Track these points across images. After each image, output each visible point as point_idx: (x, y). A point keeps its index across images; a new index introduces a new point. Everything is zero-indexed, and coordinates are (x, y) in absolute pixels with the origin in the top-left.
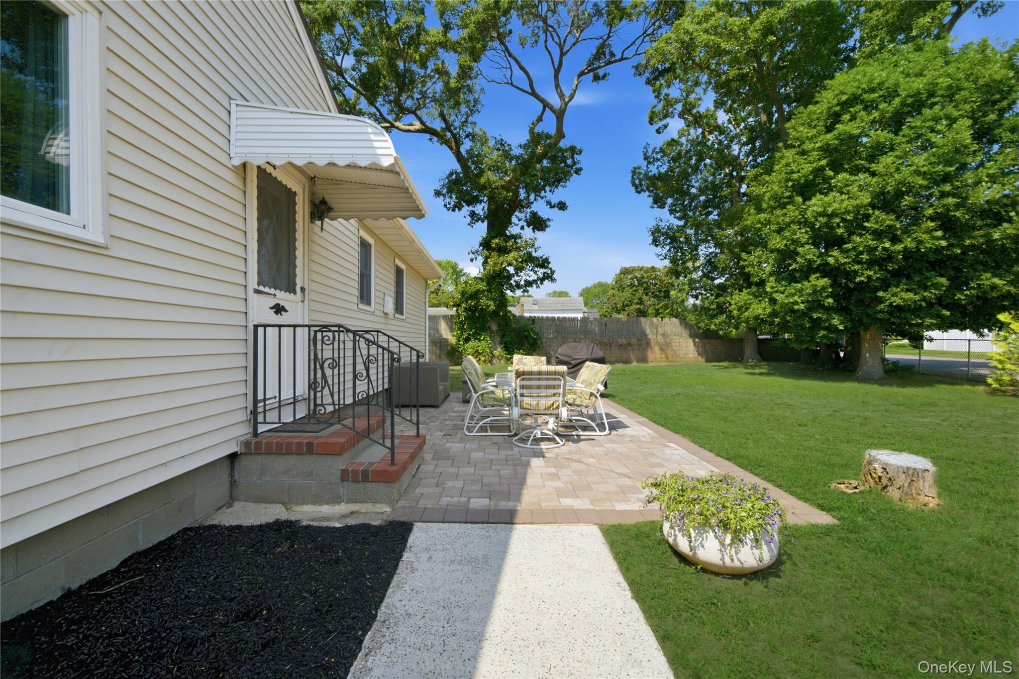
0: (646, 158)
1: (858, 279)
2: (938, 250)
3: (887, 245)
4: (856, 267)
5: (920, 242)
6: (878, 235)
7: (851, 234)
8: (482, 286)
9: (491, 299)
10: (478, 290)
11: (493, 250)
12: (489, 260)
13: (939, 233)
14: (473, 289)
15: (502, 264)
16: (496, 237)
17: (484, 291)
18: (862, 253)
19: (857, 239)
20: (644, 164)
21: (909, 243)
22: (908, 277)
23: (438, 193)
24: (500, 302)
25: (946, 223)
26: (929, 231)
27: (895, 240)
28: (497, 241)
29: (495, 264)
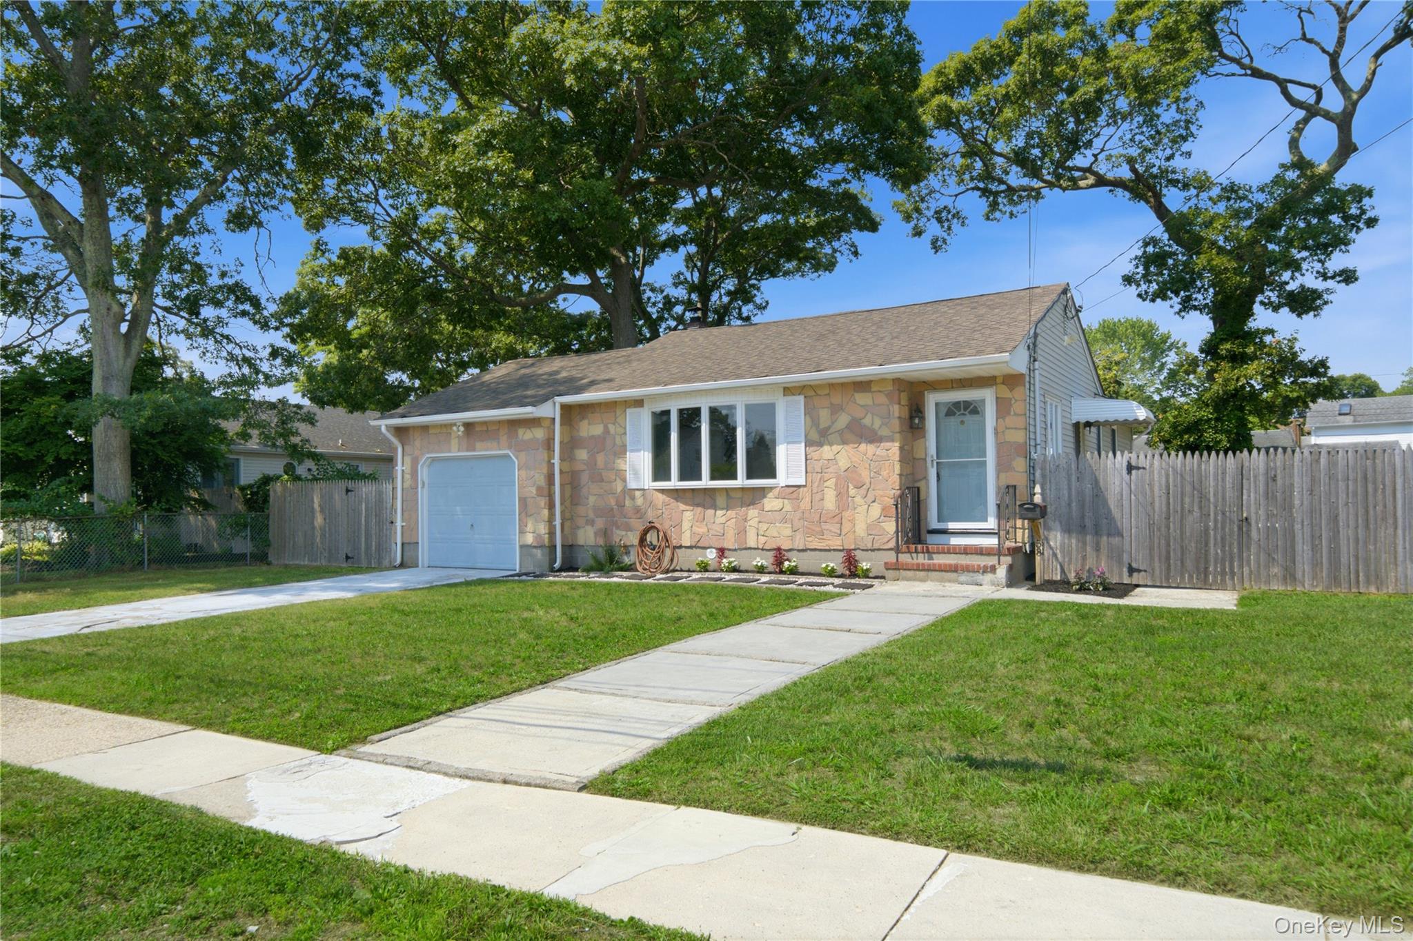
8: (1206, 413)
9: (1221, 432)
10: (1200, 420)
11: (1223, 358)
12: (1216, 375)
14: (1191, 418)
15: (1238, 380)
16: (1226, 340)
17: (1210, 420)
23: (1128, 280)
24: (1237, 434)
28: (1228, 346)
29: (1227, 380)
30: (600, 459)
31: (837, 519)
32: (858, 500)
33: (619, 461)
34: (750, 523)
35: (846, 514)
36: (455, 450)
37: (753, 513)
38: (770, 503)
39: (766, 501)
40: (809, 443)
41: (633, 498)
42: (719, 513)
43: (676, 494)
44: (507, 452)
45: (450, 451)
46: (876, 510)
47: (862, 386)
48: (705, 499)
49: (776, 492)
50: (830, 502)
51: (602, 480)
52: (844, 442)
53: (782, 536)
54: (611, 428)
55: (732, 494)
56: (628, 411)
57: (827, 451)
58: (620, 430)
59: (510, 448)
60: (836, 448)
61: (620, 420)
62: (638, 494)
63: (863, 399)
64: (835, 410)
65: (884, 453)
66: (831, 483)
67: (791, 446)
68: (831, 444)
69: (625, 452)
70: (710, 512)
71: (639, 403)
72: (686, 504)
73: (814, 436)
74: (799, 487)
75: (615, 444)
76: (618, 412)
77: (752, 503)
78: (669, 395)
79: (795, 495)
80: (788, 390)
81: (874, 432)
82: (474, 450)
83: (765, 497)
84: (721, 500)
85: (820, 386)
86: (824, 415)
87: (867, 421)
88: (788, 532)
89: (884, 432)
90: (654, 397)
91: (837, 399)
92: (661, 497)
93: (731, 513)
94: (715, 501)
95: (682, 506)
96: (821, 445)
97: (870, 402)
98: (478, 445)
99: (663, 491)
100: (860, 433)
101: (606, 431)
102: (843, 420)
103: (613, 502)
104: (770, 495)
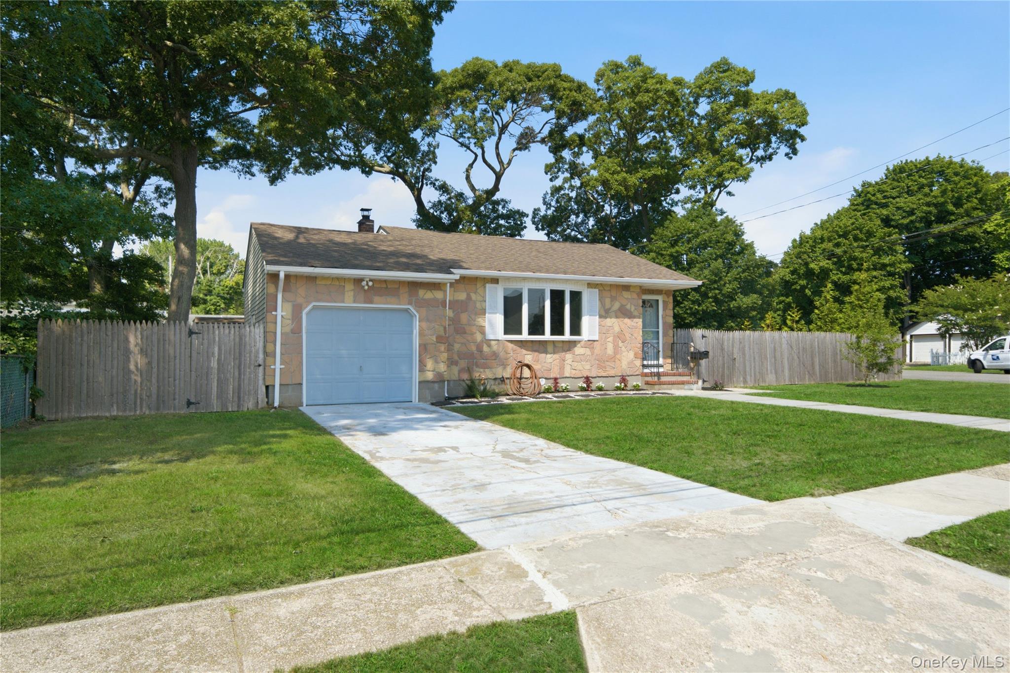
0: (545, 203)
1: (686, 321)
2: (714, 310)
3: (697, 307)
4: (686, 316)
5: (708, 307)
6: (693, 302)
7: (683, 300)
13: (713, 304)
18: (687, 309)
19: (686, 303)
20: (543, 208)
21: (704, 307)
22: (704, 321)
25: (716, 300)
26: (710, 303)
27: (699, 305)
30: (464, 317)
31: (613, 359)
32: (623, 348)
33: (480, 320)
34: (566, 362)
35: (618, 356)
36: (349, 301)
37: (569, 356)
38: (578, 350)
39: (576, 349)
40: (601, 317)
41: (489, 346)
42: (549, 356)
43: (522, 344)
44: (409, 307)
45: (343, 302)
46: (631, 355)
47: (626, 287)
48: (541, 347)
49: (582, 343)
50: (610, 350)
51: (465, 333)
52: (617, 317)
53: (586, 369)
54: (473, 296)
55: (557, 345)
56: (488, 285)
57: (609, 322)
58: (480, 298)
59: (410, 303)
60: (614, 320)
61: (480, 291)
62: (493, 343)
63: (626, 294)
64: (613, 299)
65: (635, 324)
66: (611, 339)
67: (592, 317)
68: (611, 318)
69: (484, 314)
70: (543, 355)
71: (495, 281)
72: (527, 350)
73: (603, 314)
74: (594, 341)
75: (475, 307)
76: (479, 285)
77: (569, 350)
78: (525, 279)
79: (592, 346)
80: (590, 285)
81: (631, 312)
82: (371, 302)
83: (575, 346)
84: (550, 348)
85: (606, 285)
86: (608, 301)
87: (628, 307)
88: (588, 367)
89: (636, 313)
90: (508, 279)
91: (614, 293)
92: (510, 345)
93: (556, 356)
94: (546, 348)
95: (524, 352)
96: (606, 318)
97: (630, 297)
98: (376, 299)
99: (511, 341)
100: (625, 313)
101: (469, 298)
102: (617, 305)
103: (474, 348)
104: (579, 345)
